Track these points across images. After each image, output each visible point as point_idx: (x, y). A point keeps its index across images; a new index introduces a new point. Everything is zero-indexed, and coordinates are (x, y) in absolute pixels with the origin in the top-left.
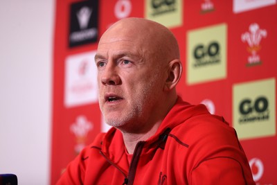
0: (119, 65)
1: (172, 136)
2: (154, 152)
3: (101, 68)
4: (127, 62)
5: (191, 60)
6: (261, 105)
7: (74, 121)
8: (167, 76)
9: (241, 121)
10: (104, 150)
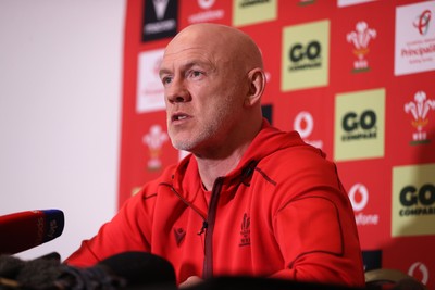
0: (188, 78)
1: (259, 170)
2: (236, 189)
3: (168, 85)
4: (197, 73)
5: (286, 62)
6: (368, 120)
7: (147, 131)
8: (247, 88)
9: (344, 139)
10: (177, 186)
